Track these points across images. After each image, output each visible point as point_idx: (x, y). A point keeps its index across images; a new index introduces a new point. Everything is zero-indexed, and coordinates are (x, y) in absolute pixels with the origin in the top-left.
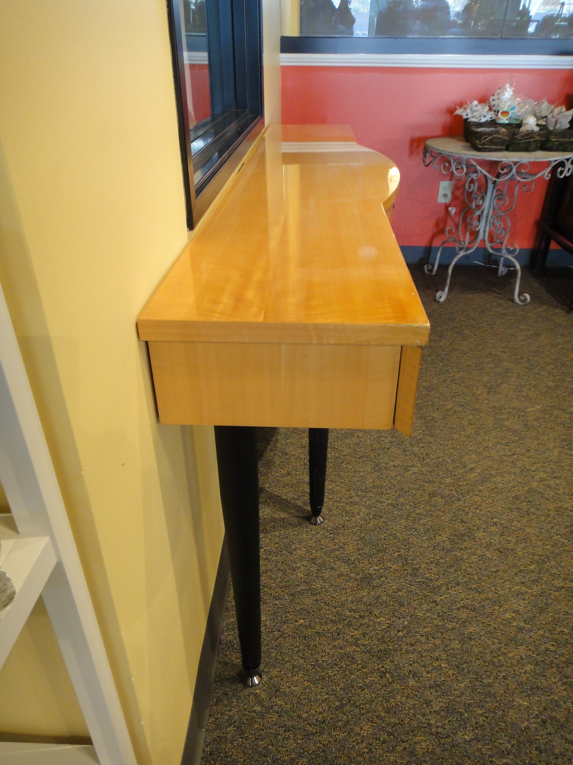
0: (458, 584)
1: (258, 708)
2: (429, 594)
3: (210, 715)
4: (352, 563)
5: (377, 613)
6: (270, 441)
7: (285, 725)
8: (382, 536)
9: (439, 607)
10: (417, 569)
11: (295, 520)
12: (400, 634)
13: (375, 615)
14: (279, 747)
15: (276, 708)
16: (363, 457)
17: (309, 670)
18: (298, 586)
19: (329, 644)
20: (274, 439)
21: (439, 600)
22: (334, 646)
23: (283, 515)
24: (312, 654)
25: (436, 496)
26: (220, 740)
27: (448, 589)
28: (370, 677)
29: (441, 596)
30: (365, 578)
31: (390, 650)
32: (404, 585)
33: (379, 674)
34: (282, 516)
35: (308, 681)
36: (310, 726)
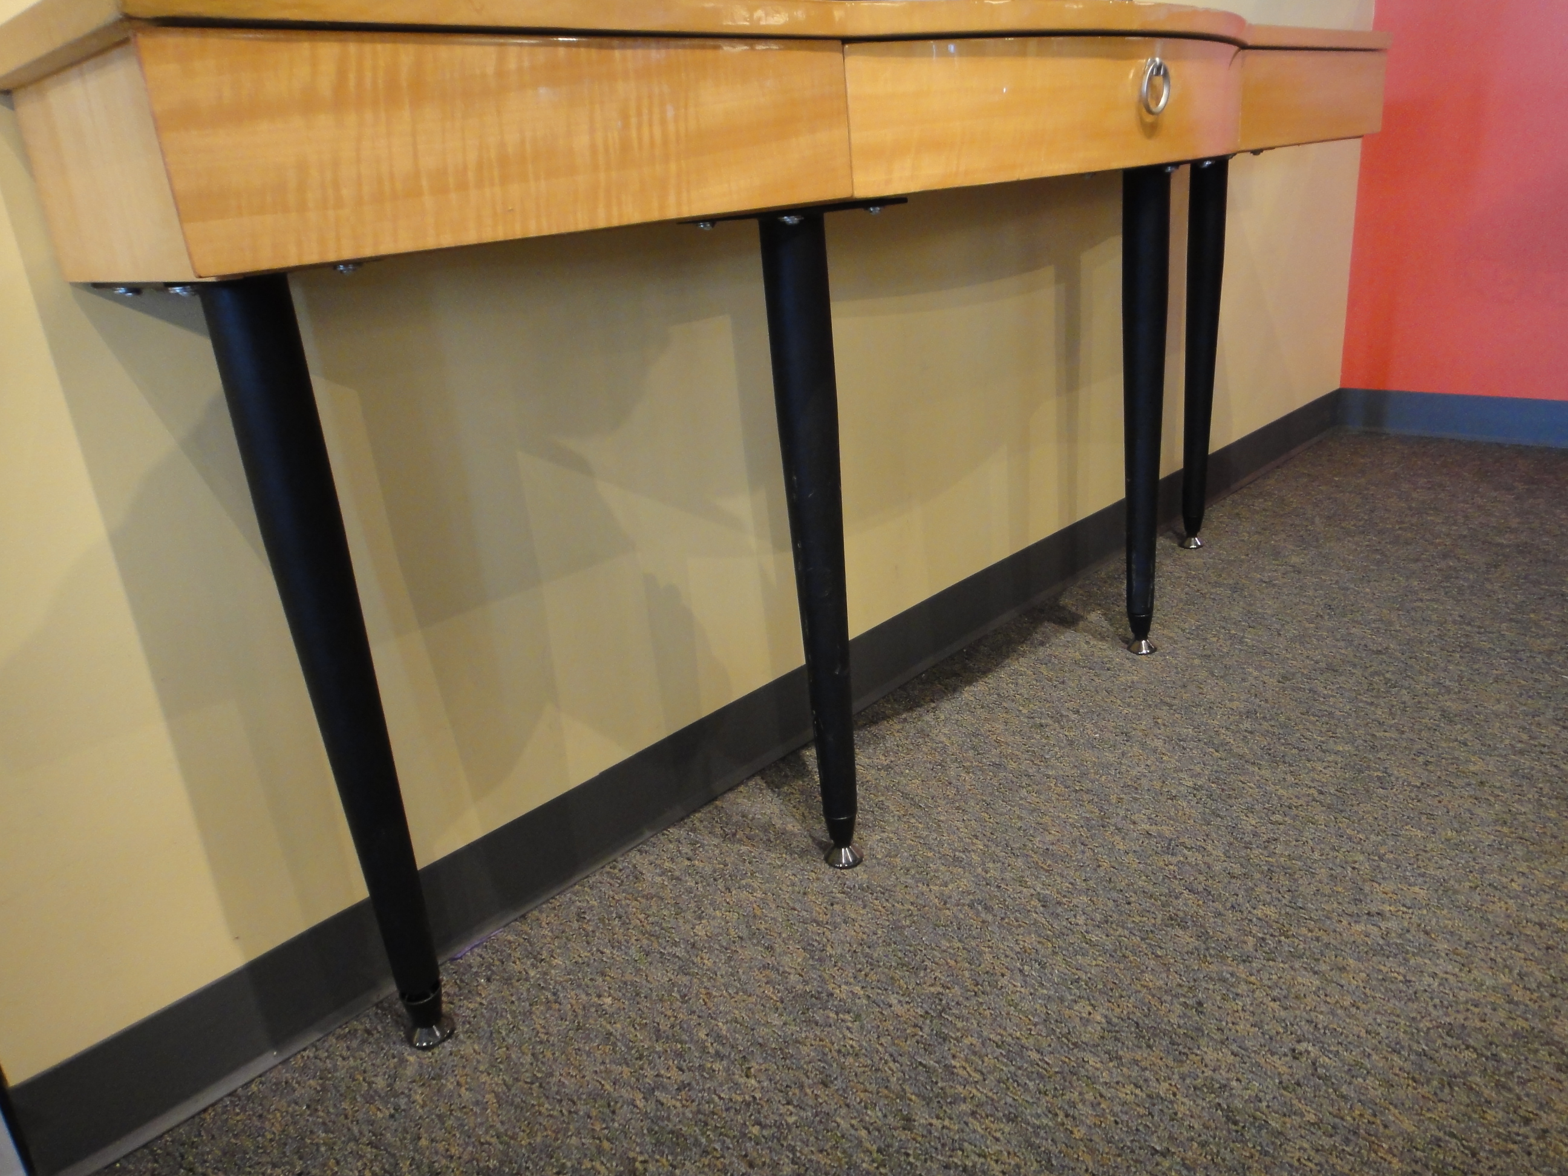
0: (1011, 1119)
1: (380, 1083)
2: (913, 1097)
3: (313, 1045)
4: (820, 960)
5: (757, 1067)
6: (920, 706)
7: (381, 1134)
8: (945, 944)
9: (904, 1135)
10: (945, 1038)
11: (806, 842)
12: (756, 1130)
13: (749, 1068)
14: (335, 1159)
15: (403, 1102)
16: (1088, 791)
17: (520, 1081)
18: (676, 944)
19: (603, 1063)
20: (933, 705)
21: (923, 1121)
22: (607, 1071)
23: (793, 826)
24: (555, 1060)
25: (1185, 928)
26: (283, 1088)
27: (973, 1114)
28: (602, 1163)
29: (938, 1117)
30: (812, 996)
31: (697, 1143)
32: (878, 1051)
33: (622, 1169)
34: (789, 827)
35: (497, 1095)
36: (411, 1165)
